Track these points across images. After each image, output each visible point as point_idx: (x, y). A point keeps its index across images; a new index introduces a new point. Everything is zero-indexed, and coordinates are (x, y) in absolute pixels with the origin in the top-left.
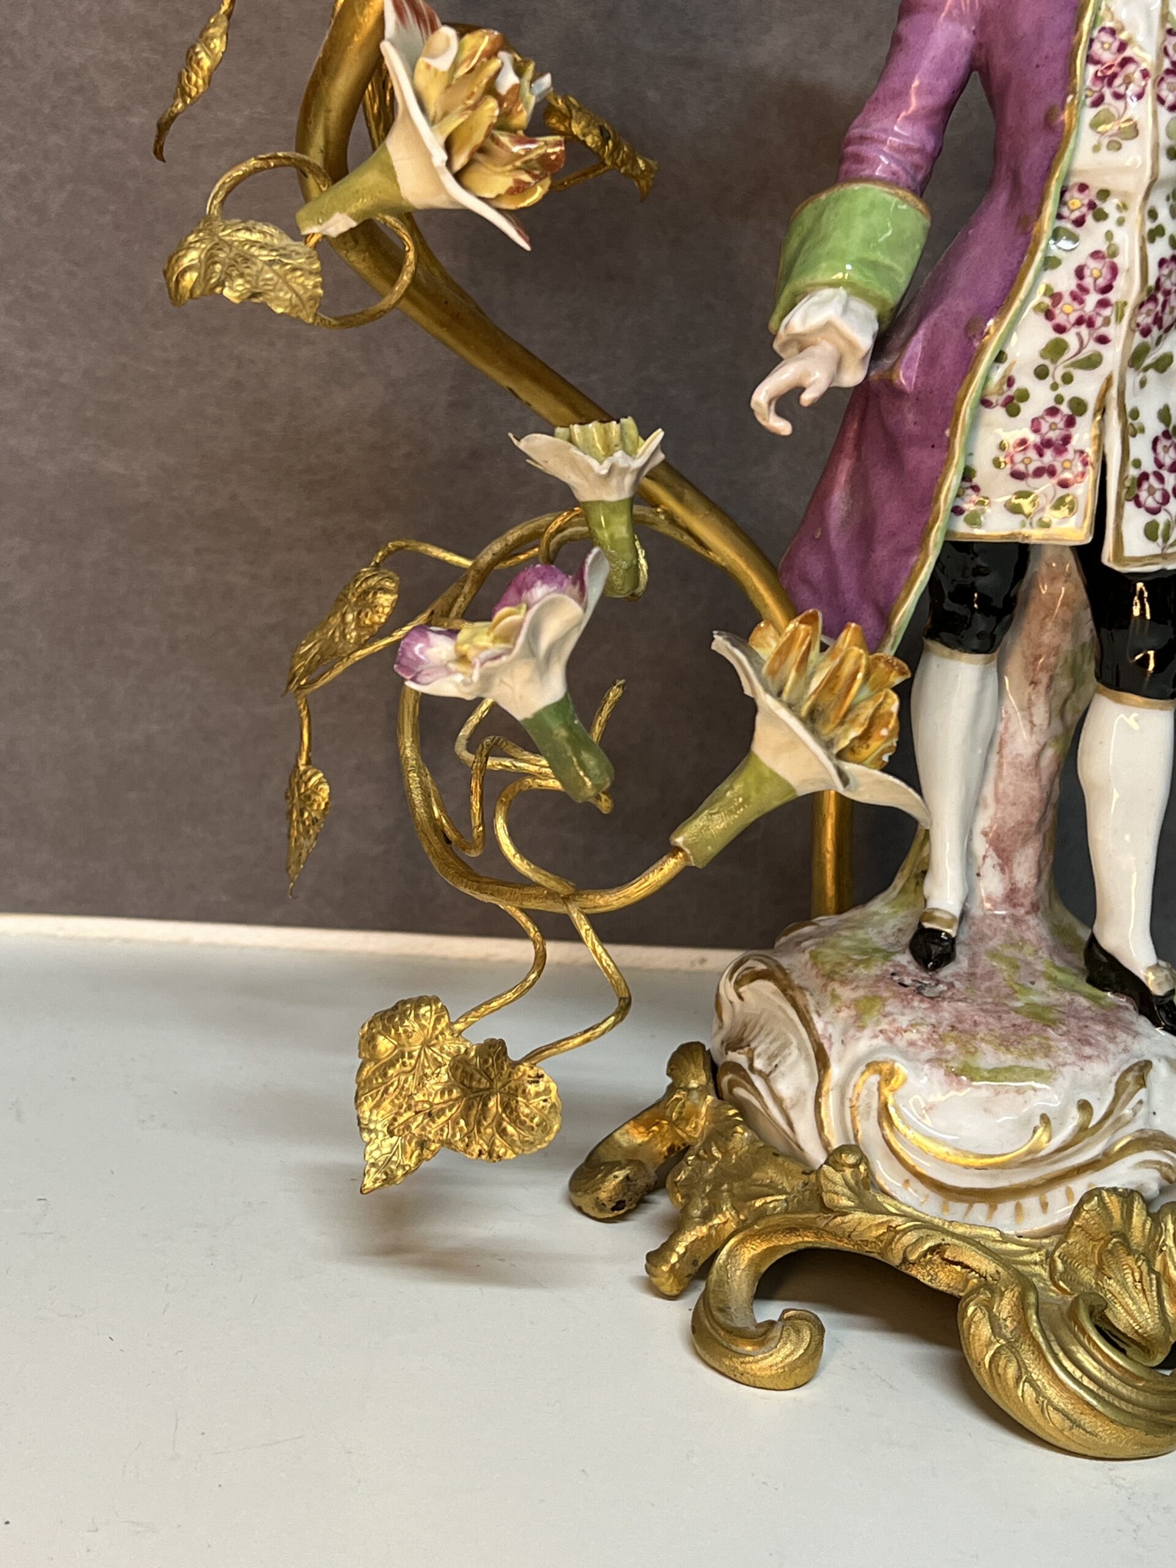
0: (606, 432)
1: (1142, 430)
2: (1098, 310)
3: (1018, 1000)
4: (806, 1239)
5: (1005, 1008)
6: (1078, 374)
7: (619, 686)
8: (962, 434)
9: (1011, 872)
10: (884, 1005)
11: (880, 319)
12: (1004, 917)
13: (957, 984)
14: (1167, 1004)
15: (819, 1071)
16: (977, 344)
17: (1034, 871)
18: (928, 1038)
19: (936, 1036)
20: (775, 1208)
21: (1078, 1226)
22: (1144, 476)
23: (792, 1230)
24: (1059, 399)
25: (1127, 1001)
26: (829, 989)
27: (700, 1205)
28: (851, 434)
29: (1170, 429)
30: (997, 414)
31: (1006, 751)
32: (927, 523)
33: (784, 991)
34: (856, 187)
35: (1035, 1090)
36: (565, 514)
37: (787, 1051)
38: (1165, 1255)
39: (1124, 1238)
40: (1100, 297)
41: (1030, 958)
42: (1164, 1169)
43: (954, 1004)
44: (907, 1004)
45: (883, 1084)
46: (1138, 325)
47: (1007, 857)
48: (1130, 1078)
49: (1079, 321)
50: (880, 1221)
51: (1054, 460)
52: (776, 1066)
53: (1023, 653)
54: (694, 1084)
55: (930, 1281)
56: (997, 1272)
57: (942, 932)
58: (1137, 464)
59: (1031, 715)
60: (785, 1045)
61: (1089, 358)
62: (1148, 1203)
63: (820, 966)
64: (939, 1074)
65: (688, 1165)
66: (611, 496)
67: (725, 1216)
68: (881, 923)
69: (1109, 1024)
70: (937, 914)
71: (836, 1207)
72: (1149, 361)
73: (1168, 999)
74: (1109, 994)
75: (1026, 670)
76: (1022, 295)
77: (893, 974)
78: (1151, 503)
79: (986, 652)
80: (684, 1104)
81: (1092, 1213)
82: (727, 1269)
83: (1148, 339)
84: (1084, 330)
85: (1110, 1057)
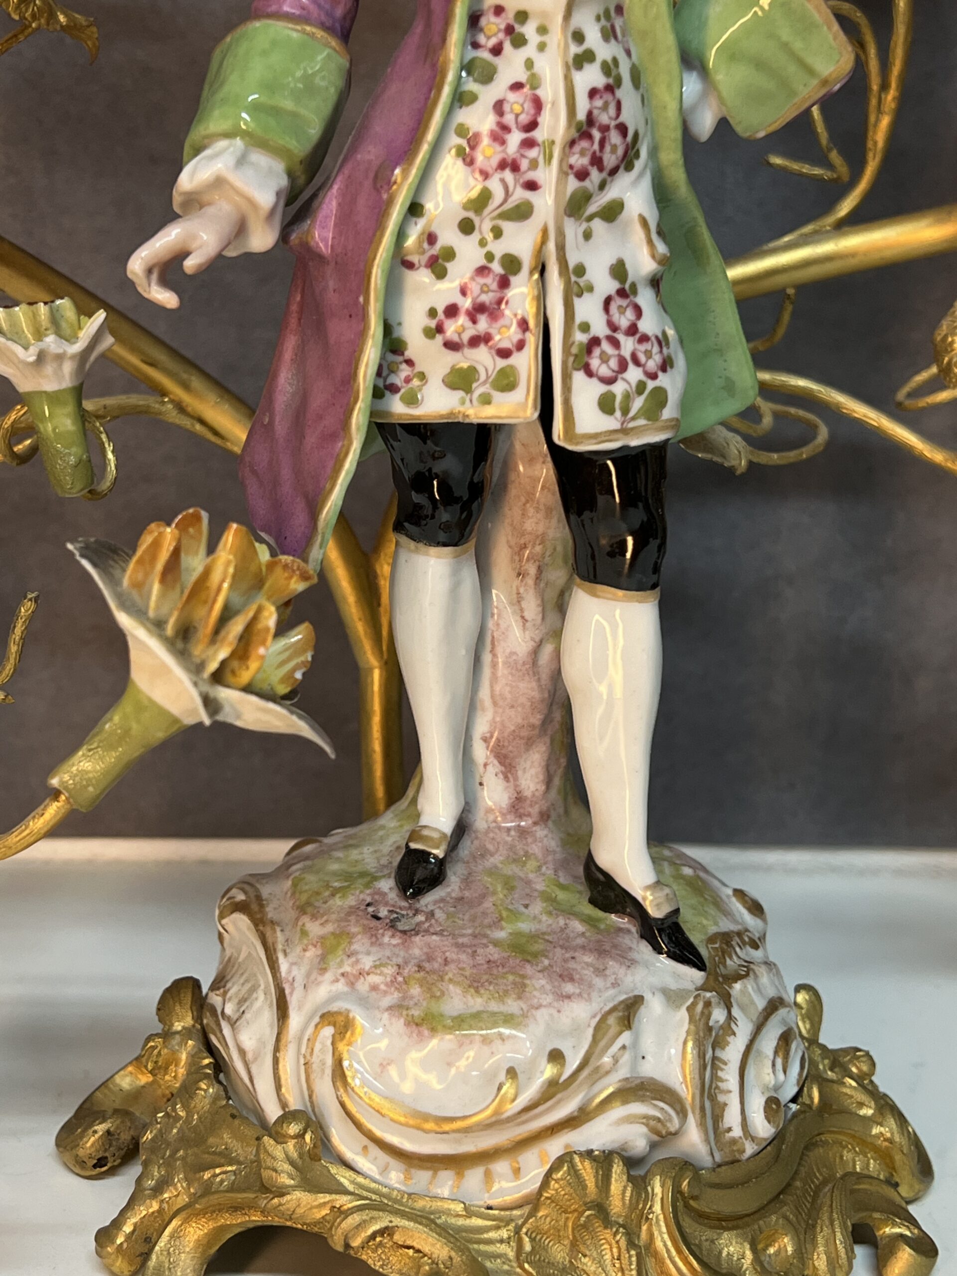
0: (35, 315)
1: (590, 289)
2: (522, 151)
3: (502, 929)
4: (254, 1218)
5: (485, 941)
6: (507, 226)
7: (30, 600)
8: (376, 300)
9: (516, 779)
10: (350, 943)
11: (290, 174)
12: (509, 830)
13: (439, 914)
14: (669, 927)
15: (279, 1020)
16: (385, 196)
17: (541, 777)
18: (392, 982)
19: (400, 979)
20: (222, 1181)
21: (547, 1198)
22: (595, 342)
23: (236, 1208)
24: (490, 257)
25: (629, 922)
26: (300, 923)
27: (156, 1173)
28: (294, 308)
29: (627, 286)
30: (423, 276)
31: (499, 650)
32: (348, 404)
33: (256, 925)
34: (257, 24)
35: (501, 1037)
36: (19, 407)
37: (255, 995)
38: (651, 1225)
39: (601, 1209)
40: (524, 136)
41: (531, 876)
42: (652, 1123)
43: (428, 939)
44: (375, 940)
45: (337, 1036)
46: (571, 167)
47: (510, 765)
48: (611, 1020)
49: (502, 165)
50: (322, 1201)
51: (490, 327)
52: (243, 1012)
53: (508, 542)
54: (178, 1026)
55: (382, 1266)
56: (451, 1258)
57: (429, 854)
58: (585, 327)
59: (522, 610)
60: (254, 989)
61: (518, 207)
62: (631, 1163)
63: (297, 895)
64: (399, 1024)
65: (158, 1123)
66: (50, 385)
67: (176, 1189)
68: (382, 840)
69: (601, 952)
70: (425, 832)
71: (273, 1187)
72: (592, 208)
73: (670, 921)
74: (613, 916)
75: (512, 561)
76: (430, 135)
77: (368, 905)
78: (604, 371)
79: (455, 545)
80: (159, 1053)
81: (561, 1182)
82: (169, 1253)
83: (587, 183)
84: (508, 175)
85: (594, 995)
